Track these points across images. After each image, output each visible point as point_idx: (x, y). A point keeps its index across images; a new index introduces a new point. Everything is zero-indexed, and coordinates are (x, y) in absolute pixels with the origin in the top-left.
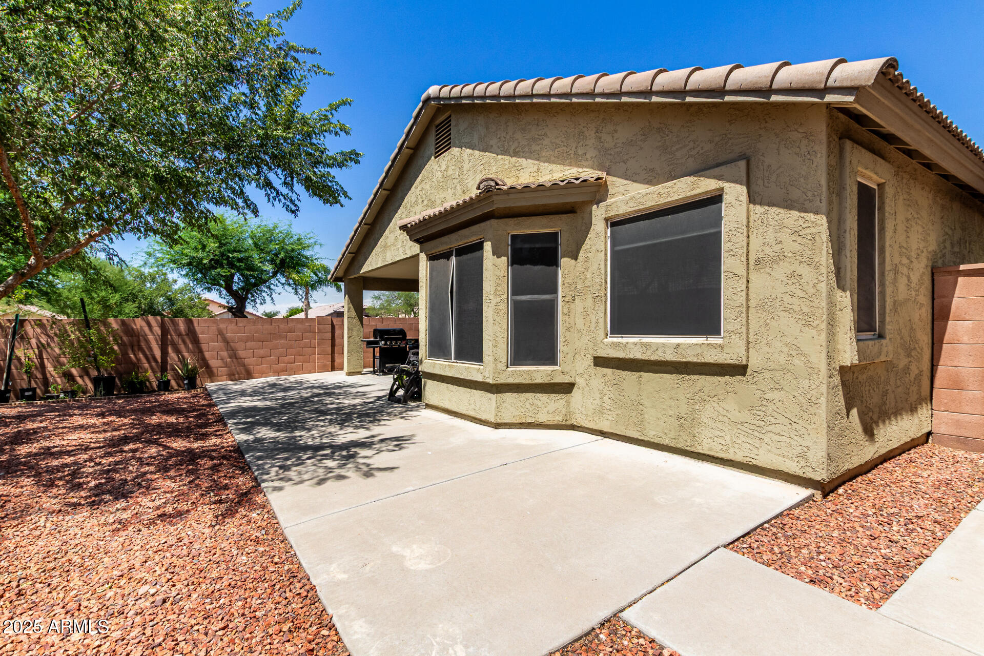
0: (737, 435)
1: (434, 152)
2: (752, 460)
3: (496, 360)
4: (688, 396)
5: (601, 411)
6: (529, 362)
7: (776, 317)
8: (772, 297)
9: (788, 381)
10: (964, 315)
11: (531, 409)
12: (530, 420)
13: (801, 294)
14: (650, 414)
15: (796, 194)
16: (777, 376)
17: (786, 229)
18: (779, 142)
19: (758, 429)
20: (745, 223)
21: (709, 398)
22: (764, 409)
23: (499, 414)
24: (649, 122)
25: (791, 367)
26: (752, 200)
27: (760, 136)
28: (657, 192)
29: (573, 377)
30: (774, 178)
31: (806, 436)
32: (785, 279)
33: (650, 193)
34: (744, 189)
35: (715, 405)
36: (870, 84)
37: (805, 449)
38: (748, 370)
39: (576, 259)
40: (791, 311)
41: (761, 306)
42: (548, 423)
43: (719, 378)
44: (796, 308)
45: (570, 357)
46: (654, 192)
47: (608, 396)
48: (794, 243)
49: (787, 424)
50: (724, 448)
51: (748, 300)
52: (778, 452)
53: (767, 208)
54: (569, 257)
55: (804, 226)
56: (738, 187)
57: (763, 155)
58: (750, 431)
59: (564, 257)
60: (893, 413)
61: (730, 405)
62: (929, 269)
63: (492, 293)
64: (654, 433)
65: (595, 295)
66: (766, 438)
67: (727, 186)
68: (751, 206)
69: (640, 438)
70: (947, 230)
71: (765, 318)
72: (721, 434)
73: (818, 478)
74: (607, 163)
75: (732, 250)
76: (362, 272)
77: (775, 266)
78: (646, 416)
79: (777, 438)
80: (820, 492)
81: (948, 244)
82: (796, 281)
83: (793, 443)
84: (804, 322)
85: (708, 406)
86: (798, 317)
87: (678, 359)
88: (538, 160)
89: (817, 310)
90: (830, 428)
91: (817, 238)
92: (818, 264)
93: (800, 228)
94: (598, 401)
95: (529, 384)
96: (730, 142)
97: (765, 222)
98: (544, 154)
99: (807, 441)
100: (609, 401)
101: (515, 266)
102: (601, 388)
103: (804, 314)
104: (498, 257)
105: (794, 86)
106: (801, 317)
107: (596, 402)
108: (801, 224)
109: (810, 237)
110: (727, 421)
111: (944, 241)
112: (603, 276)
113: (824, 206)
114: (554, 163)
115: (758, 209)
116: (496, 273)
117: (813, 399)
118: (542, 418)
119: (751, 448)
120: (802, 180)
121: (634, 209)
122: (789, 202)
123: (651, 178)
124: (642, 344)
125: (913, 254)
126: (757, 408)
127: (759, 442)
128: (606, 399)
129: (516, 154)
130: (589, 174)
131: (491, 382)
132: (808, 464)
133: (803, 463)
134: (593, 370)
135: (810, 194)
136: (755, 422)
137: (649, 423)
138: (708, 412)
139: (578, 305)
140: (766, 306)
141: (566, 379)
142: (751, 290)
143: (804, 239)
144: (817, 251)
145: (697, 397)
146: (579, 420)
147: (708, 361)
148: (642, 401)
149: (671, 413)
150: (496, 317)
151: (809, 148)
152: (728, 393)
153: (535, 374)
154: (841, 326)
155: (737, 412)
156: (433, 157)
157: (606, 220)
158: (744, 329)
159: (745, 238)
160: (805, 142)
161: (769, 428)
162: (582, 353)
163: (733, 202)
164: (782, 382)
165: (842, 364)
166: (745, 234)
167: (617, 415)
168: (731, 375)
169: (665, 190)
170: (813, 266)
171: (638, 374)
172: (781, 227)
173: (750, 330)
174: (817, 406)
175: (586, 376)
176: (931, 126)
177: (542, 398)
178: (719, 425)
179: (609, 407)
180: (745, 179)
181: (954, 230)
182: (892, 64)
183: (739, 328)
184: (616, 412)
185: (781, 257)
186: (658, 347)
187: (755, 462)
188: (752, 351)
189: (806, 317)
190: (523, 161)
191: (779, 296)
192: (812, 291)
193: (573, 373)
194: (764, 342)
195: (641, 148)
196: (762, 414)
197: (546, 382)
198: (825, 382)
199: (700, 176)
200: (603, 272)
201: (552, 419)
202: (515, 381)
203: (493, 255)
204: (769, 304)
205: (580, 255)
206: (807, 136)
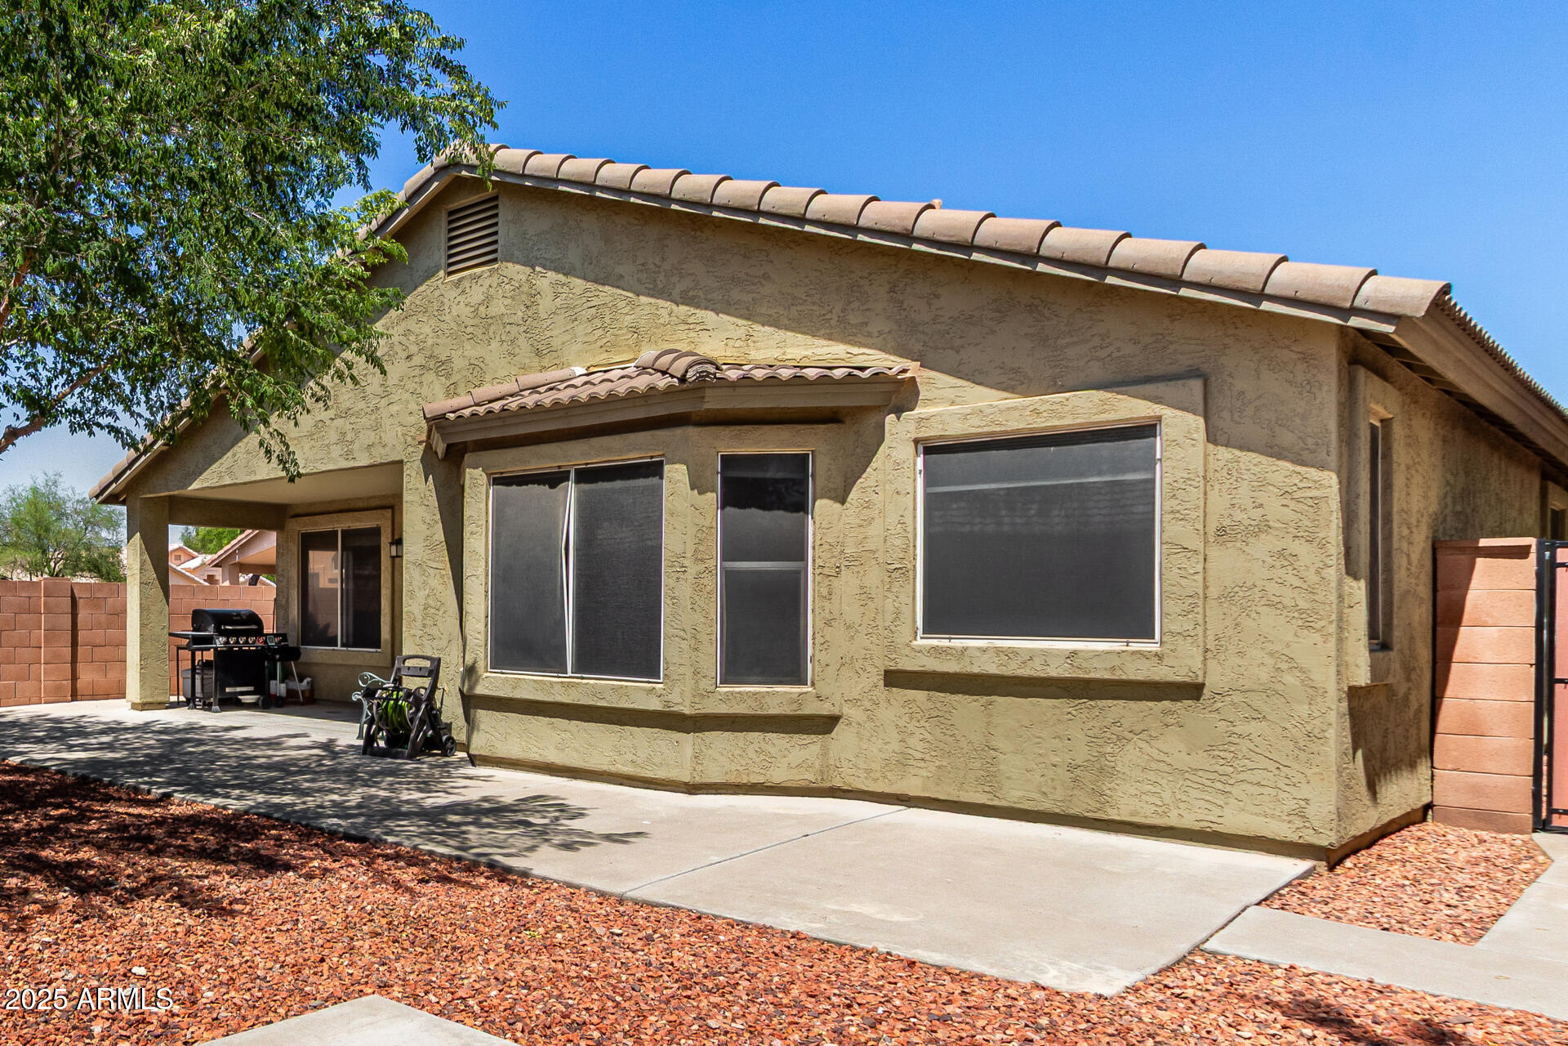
0: (1184, 788)
1: (443, 262)
2: (1211, 825)
3: (696, 673)
4: (1090, 733)
5: (902, 762)
6: (753, 678)
7: (1253, 615)
8: (1247, 585)
9: (1275, 707)
10: (1484, 618)
11: (757, 760)
12: (756, 779)
13: (1297, 582)
14: (1009, 764)
15: (1287, 438)
16: (1257, 701)
17: (1271, 488)
18: (1260, 361)
19: (1223, 779)
20: (1201, 474)
21: (1131, 735)
22: (1232, 749)
23: (699, 768)
24: (1009, 292)
25: (1278, 687)
26: (1212, 438)
27: (1226, 346)
28: (1032, 408)
29: (837, 705)
30: (1250, 411)
31: (1304, 786)
32: (1269, 560)
33: (1015, 408)
34: (1201, 421)
35: (1143, 745)
36: (1418, 315)
37: (1302, 803)
38: (1205, 691)
39: (843, 502)
40: (1279, 606)
41: (1227, 597)
42: (789, 784)
43: (1151, 704)
44: (1287, 602)
45: (831, 670)
46: (1024, 408)
47: (918, 736)
48: (1285, 508)
49: (1273, 769)
50: (1160, 810)
51: (1206, 587)
52: (1257, 810)
53: (1237, 452)
54: (830, 498)
55: (1301, 485)
56: (1190, 417)
57: (1230, 375)
58: (1208, 783)
59: (822, 497)
60: (1393, 765)
61: (1172, 745)
62: (1430, 543)
63: (688, 555)
64: (1019, 793)
65: (893, 567)
66: (1235, 791)
67: (1166, 412)
68: (1211, 447)
69: (990, 803)
70: (1449, 476)
71: (1235, 615)
72: (1154, 790)
73: (1323, 842)
74: (918, 347)
75: (1178, 512)
76: (195, 485)
77: (1251, 540)
78: (1001, 767)
79: (1256, 790)
80: (1324, 863)
81: (1449, 500)
82: (1286, 563)
83: (1282, 795)
84: (1300, 622)
85: (1129, 747)
86: (1291, 615)
87: (1074, 675)
88: (748, 319)
89: (1322, 607)
90: (1340, 772)
91: (1323, 505)
92: (1324, 542)
93: (1295, 488)
94: (895, 746)
95: (753, 716)
96: (1172, 347)
97: (1235, 474)
98: (763, 310)
99: (1305, 791)
100: (920, 746)
101: (728, 509)
102: (901, 723)
103: (1301, 611)
104: (700, 493)
105: (1301, 295)
106: (1296, 615)
107: (890, 747)
108: (1297, 481)
109: (1310, 502)
110: (1167, 769)
111: (1445, 497)
112: (910, 536)
113: (1333, 459)
114: (787, 328)
115: (1224, 453)
116: (697, 521)
117: (1316, 732)
118: (778, 776)
119: (1210, 807)
120: (1298, 421)
121: (980, 430)
122: (1276, 449)
123: (1013, 383)
124: (998, 651)
125: (1413, 521)
126: (1221, 748)
127: (1223, 797)
128: (913, 742)
129: (686, 299)
130: (877, 360)
131: (687, 711)
132: (1307, 824)
133: (1298, 823)
134: (881, 692)
135: (1310, 441)
136: (1217, 768)
137: (1009, 778)
138: (1129, 757)
139: (847, 583)
140: (1236, 598)
141: (825, 709)
142: (1210, 573)
143: (1301, 505)
144: (1322, 523)
145: (1108, 735)
146: (850, 780)
147: (1132, 677)
148: (993, 744)
149: (1056, 760)
150: (697, 598)
151: (1309, 376)
152: (1167, 726)
153: (767, 699)
154: (1352, 631)
155: (1184, 754)
156: (441, 273)
157: (916, 441)
158: (1200, 630)
159: (1202, 496)
160: (1301, 367)
161: (1242, 776)
162: (857, 665)
163: (1181, 440)
164: (1265, 709)
165: (1352, 684)
166: (1202, 490)
167: (939, 767)
168: (1172, 700)
169: (1047, 407)
170: (1315, 544)
171: (984, 699)
172: (1263, 484)
173: (1208, 633)
174: (1322, 741)
175: (867, 704)
176: (1462, 344)
177: (777, 742)
178: (1152, 776)
179: (919, 755)
180: (1201, 408)
181: (1455, 475)
182: (1446, 290)
183: (1190, 628)
184: (937, 763)
185: (1264, 527)
186: (1032, 655)
187: (1215, 827)
188: (1211, 664)
189: (1304, 616)
190: (709, 317)
191: (1258, 583)
192: (1313, 578)
193: (837, 699)
194: (1232, 649)
195: (993, 332)
196: (1229, 756)
197: (789, 712)
198: (1333, 707)
199: (1118, 393)
200: (910, 529)
201: (797, 778)
202: (731, 711)
203: (692, 489)
204: (1241, 594)
205: (853, 495)
206: (1305, 358)
